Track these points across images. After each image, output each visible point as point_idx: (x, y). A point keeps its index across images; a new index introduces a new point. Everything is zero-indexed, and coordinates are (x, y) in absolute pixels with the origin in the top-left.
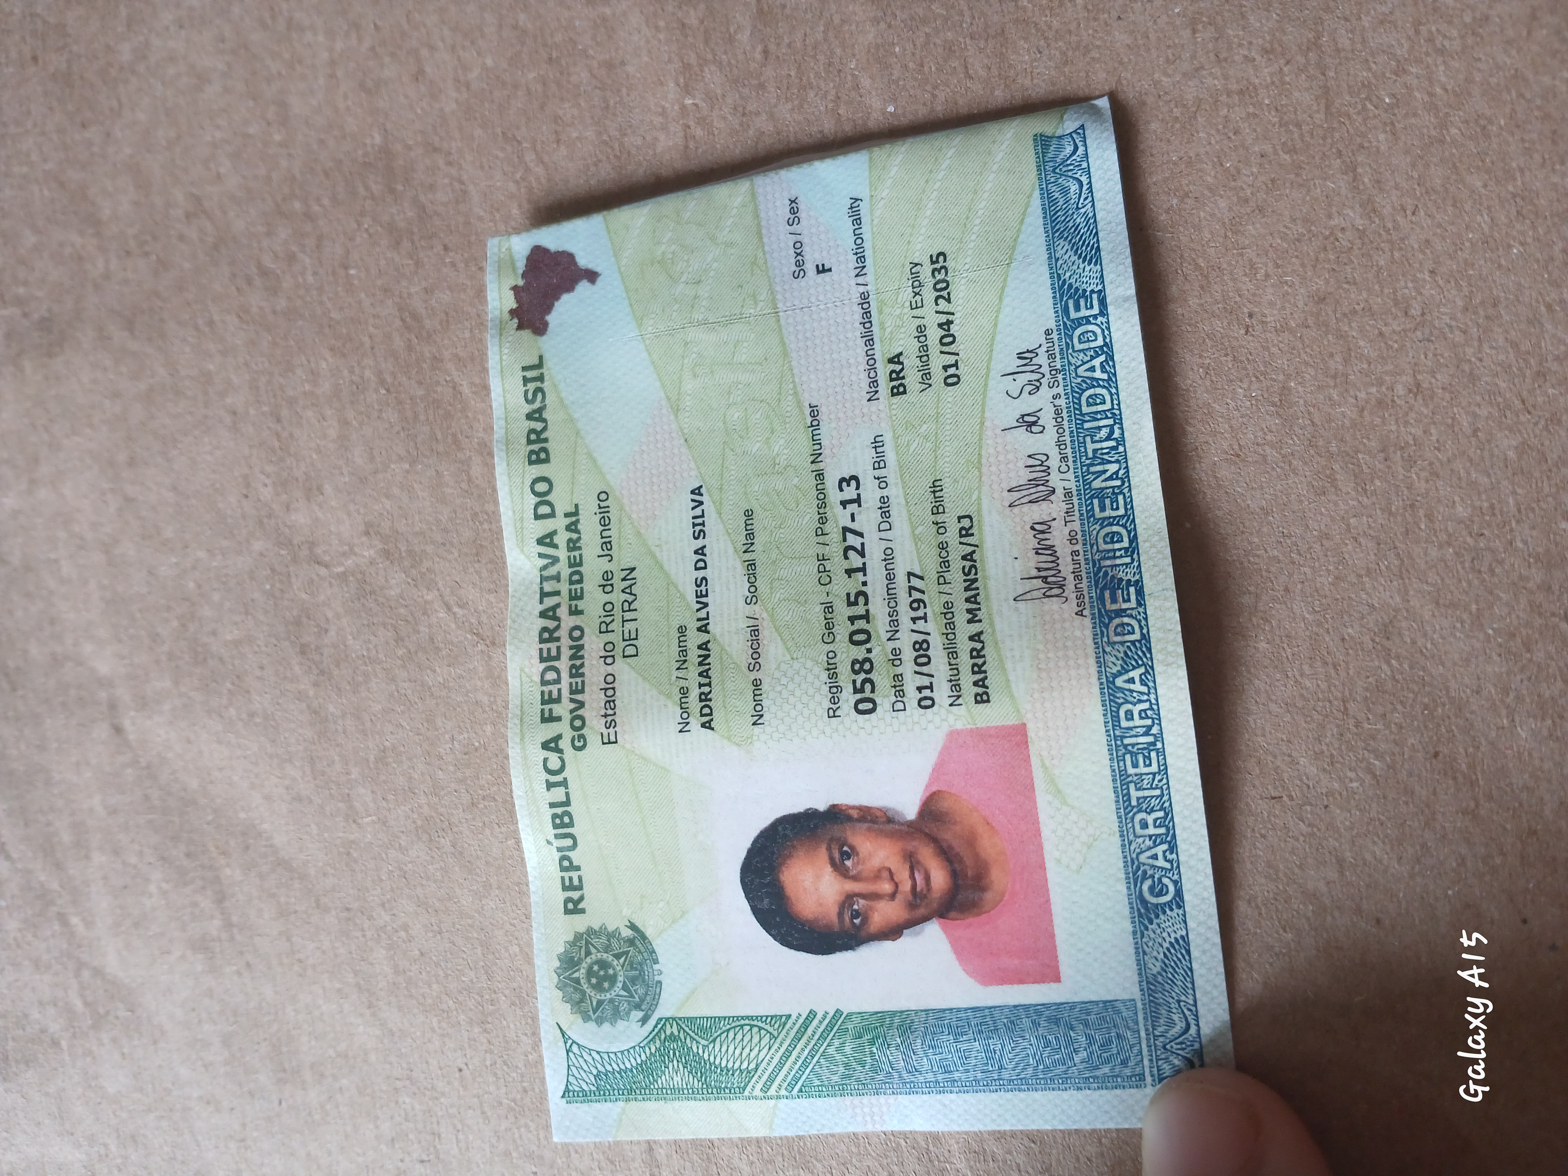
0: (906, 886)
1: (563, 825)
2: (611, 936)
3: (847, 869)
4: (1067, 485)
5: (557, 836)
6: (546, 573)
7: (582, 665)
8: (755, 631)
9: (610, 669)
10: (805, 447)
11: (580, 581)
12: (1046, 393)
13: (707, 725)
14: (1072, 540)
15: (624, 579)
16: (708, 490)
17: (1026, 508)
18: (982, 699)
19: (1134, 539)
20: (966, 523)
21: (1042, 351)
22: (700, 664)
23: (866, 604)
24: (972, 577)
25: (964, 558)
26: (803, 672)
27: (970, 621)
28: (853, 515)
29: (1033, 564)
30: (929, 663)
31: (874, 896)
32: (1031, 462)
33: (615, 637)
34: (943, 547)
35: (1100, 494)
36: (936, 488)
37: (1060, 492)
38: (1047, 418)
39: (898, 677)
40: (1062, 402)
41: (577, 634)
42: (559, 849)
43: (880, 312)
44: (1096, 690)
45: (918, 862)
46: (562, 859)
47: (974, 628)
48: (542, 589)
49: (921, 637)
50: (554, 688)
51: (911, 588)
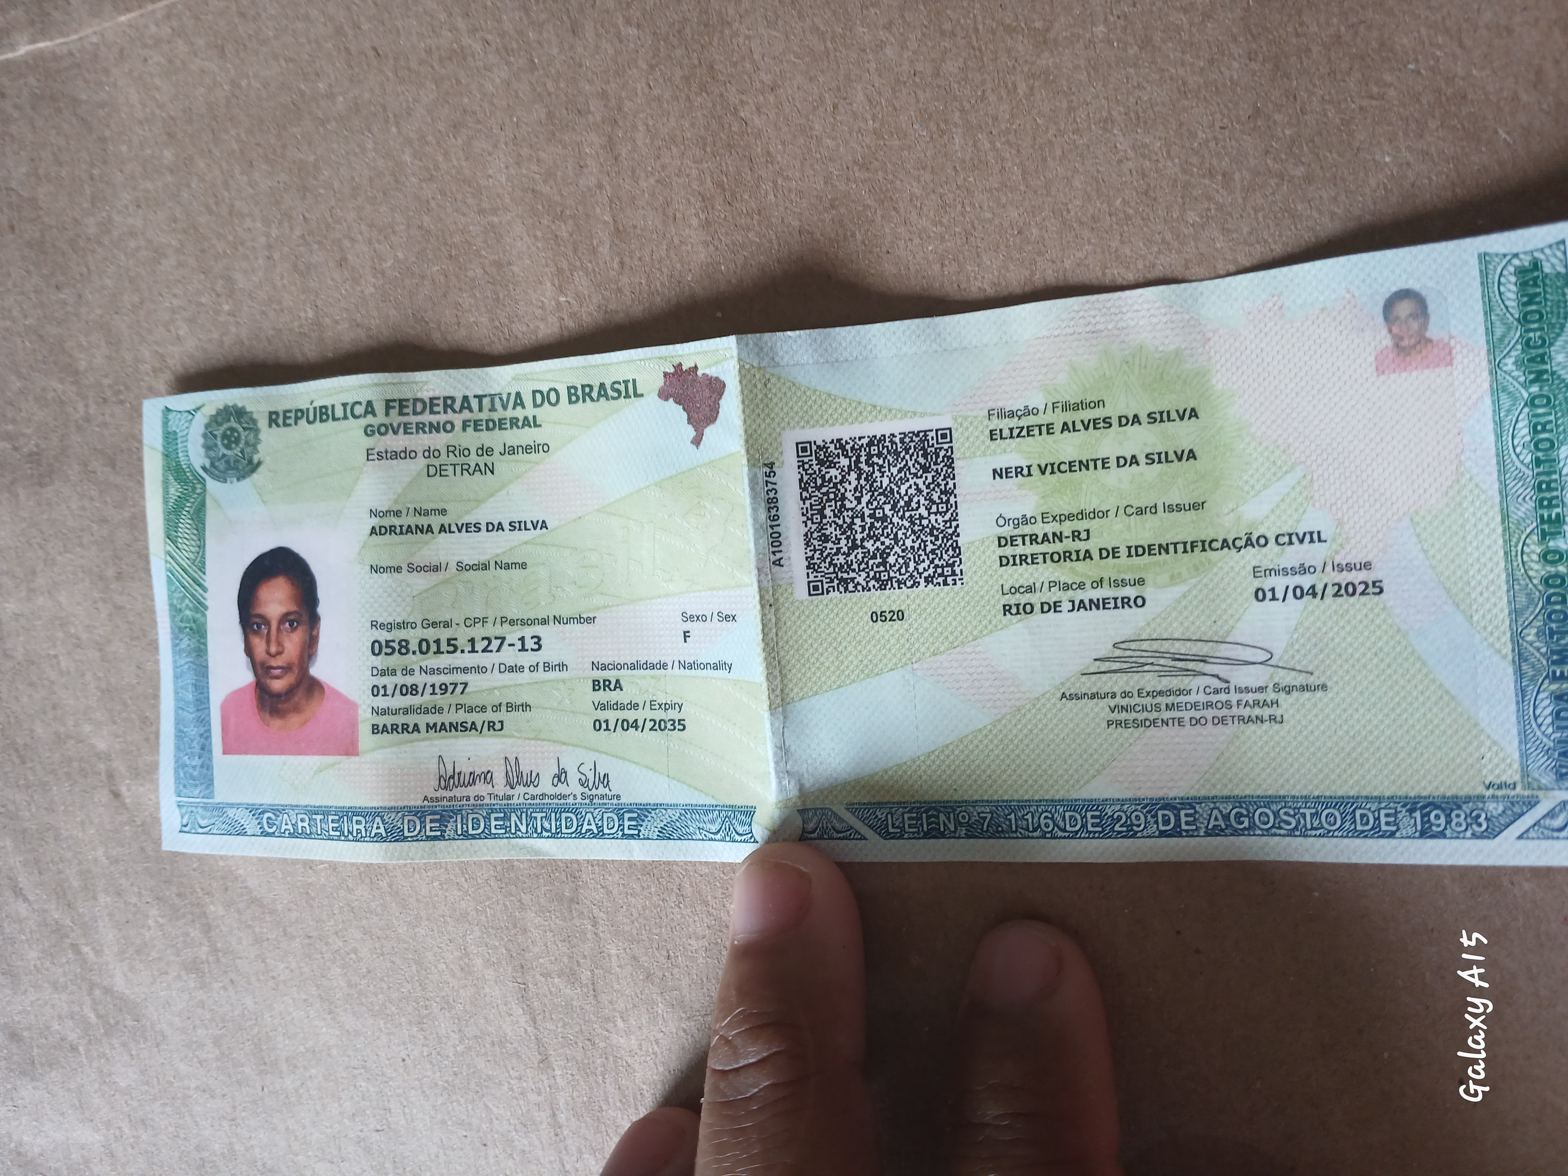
0: (274, 663)
1: (321, 414)
2: (254, 446)
3: (284, 624)
4: (515, 798)
5: (315, 409)
6: (497, 400)
7: (425, 432)
8: (437, 568)
9: (420, 455)
10: (565, 613)
11: (488, 429)
12: (578, 790)
13: (373, 531)
14: (478, 797)
15: (486, 465)
16: (542, 535)
17: (503, 768)
18: (375, 729)
19: (474, 837)
20: (498, 726)
21: (607, 790)
22: (417, 526)
23: (448, 652)
24: (459, 728)
25: (473, 723)
26: (404, 604)
27: (428, 725)
28: (513, 645)
29: (464, 770)
30: (402, 694)
31: (268, 642)
32: (534, 775)
33: (443, 458)
34: (483, 709)
35: (506, 818)
36: (526, 707)
37: (511, 792)
38: (562, 789)
39: (394, 673)
40: (571, 800)
41: (447, 427)
42: (308, 409)
43: (652, 677)
44: (374, 804)
45: (286, 673)
46: (301, 411)
47: (423, 728)
48: (485, 396)
49: (420, 690)
50: (409, 410)
51: (456, 685)
